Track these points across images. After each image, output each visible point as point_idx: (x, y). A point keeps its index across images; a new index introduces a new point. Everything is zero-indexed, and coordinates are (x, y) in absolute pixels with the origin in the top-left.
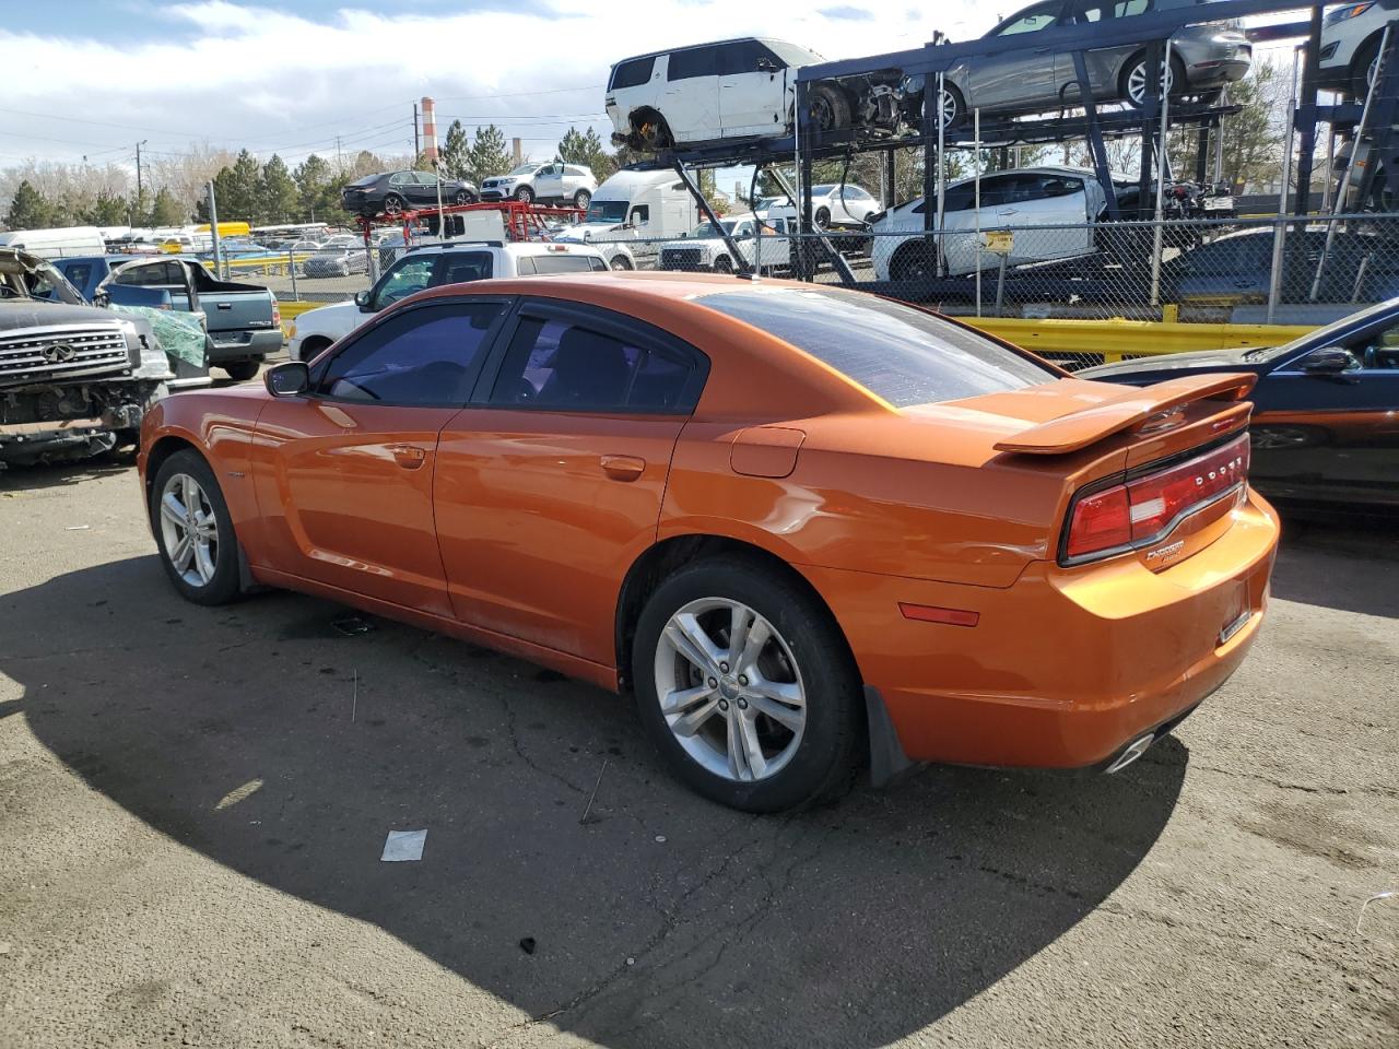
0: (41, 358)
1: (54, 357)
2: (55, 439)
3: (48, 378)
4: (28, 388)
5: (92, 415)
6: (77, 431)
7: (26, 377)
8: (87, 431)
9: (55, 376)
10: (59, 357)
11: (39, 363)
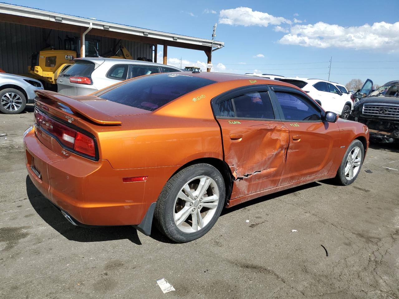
0: (378, 112)
1: (381, 112)
2: (374, 135)
3: (377, 118)
4: (373, 119)
5: (388, 132)
6: (381, 135)
7: (373, 116)
8: (384, 135)
9: (379, 117)
10: (383, 113)
11: (377, 113)
